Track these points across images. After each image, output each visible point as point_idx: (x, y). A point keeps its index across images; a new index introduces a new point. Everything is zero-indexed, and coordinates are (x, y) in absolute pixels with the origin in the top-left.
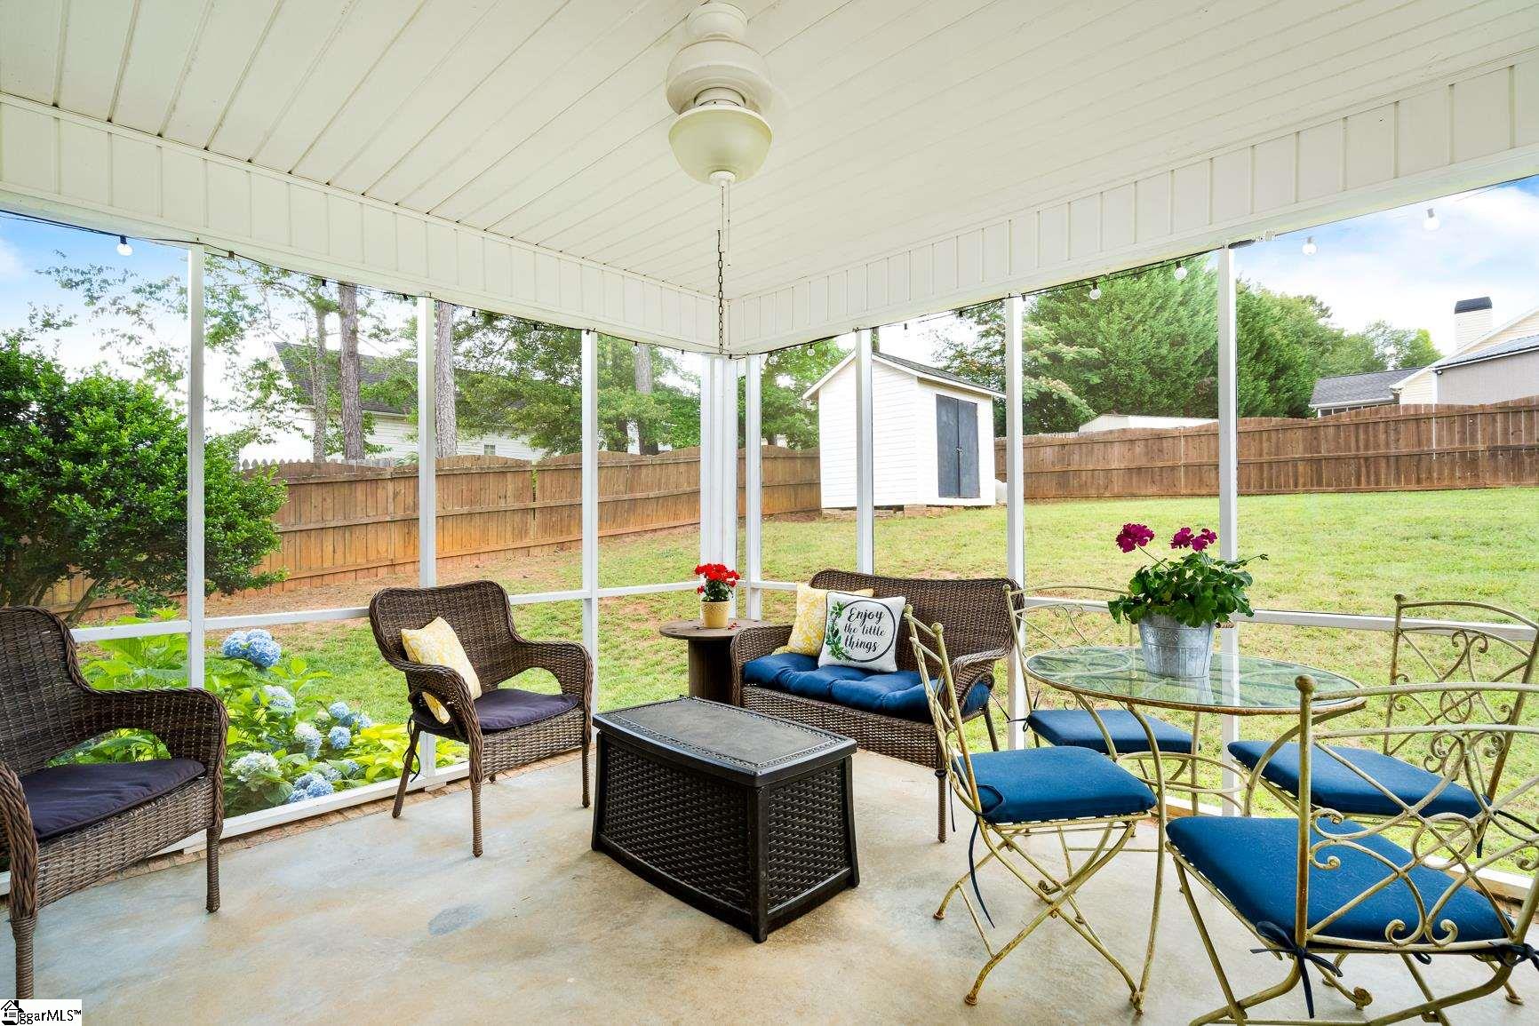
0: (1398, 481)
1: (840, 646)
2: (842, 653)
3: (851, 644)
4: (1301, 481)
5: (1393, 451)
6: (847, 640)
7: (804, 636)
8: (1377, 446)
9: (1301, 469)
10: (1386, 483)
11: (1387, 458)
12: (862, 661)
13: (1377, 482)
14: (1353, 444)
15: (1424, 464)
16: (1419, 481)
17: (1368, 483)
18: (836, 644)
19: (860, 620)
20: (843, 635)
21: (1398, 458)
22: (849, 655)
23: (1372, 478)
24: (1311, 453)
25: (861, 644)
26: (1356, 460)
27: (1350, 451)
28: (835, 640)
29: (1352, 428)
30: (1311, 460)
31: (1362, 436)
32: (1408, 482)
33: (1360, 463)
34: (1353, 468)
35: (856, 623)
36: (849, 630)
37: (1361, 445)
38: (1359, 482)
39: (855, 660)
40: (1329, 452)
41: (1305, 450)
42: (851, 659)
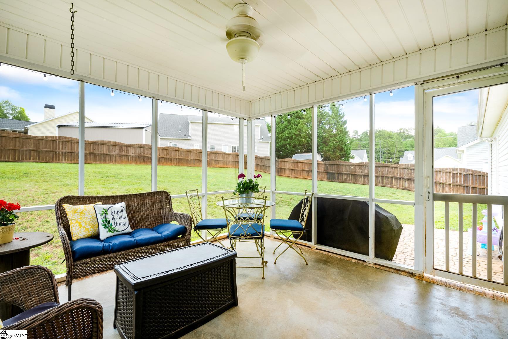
0: (65, 160)
1: (113, 227)
2: (115, 230)
3: (117, 225)
4: (32, 158)
5: (64, 151)
6: (115, 224)
7: (85, 229)
8: (59, 149)
9: (32, 154)
10: (62, 161)
11: (62, 152)
12: (122, 231)
13: (59, 160)
14: (52, 147)
15: (73, 155)
16: (71, 161)
17: (56, 160)
18: (111, 227)
19: (116, 215)
20: (112, 222)
21: (65, 153)
22: (117, 230)
23: (57, 159)
24: (36, 148)
25: (121, 224)
26: (52, 152)
27: (50, 149)
28: (110, 225)
29: (51, 142)
30: (36, 151)
31: (55, 145)
32: (68, 161)
33: (53, 154)
34: (51, 155)
35: (116, 216)
36: (114, 220)
37: (54, 148)
38: (53, 160)
39: (120, 231)
40: (43, 149)
41: (34, 147)
42: (118, 231)
